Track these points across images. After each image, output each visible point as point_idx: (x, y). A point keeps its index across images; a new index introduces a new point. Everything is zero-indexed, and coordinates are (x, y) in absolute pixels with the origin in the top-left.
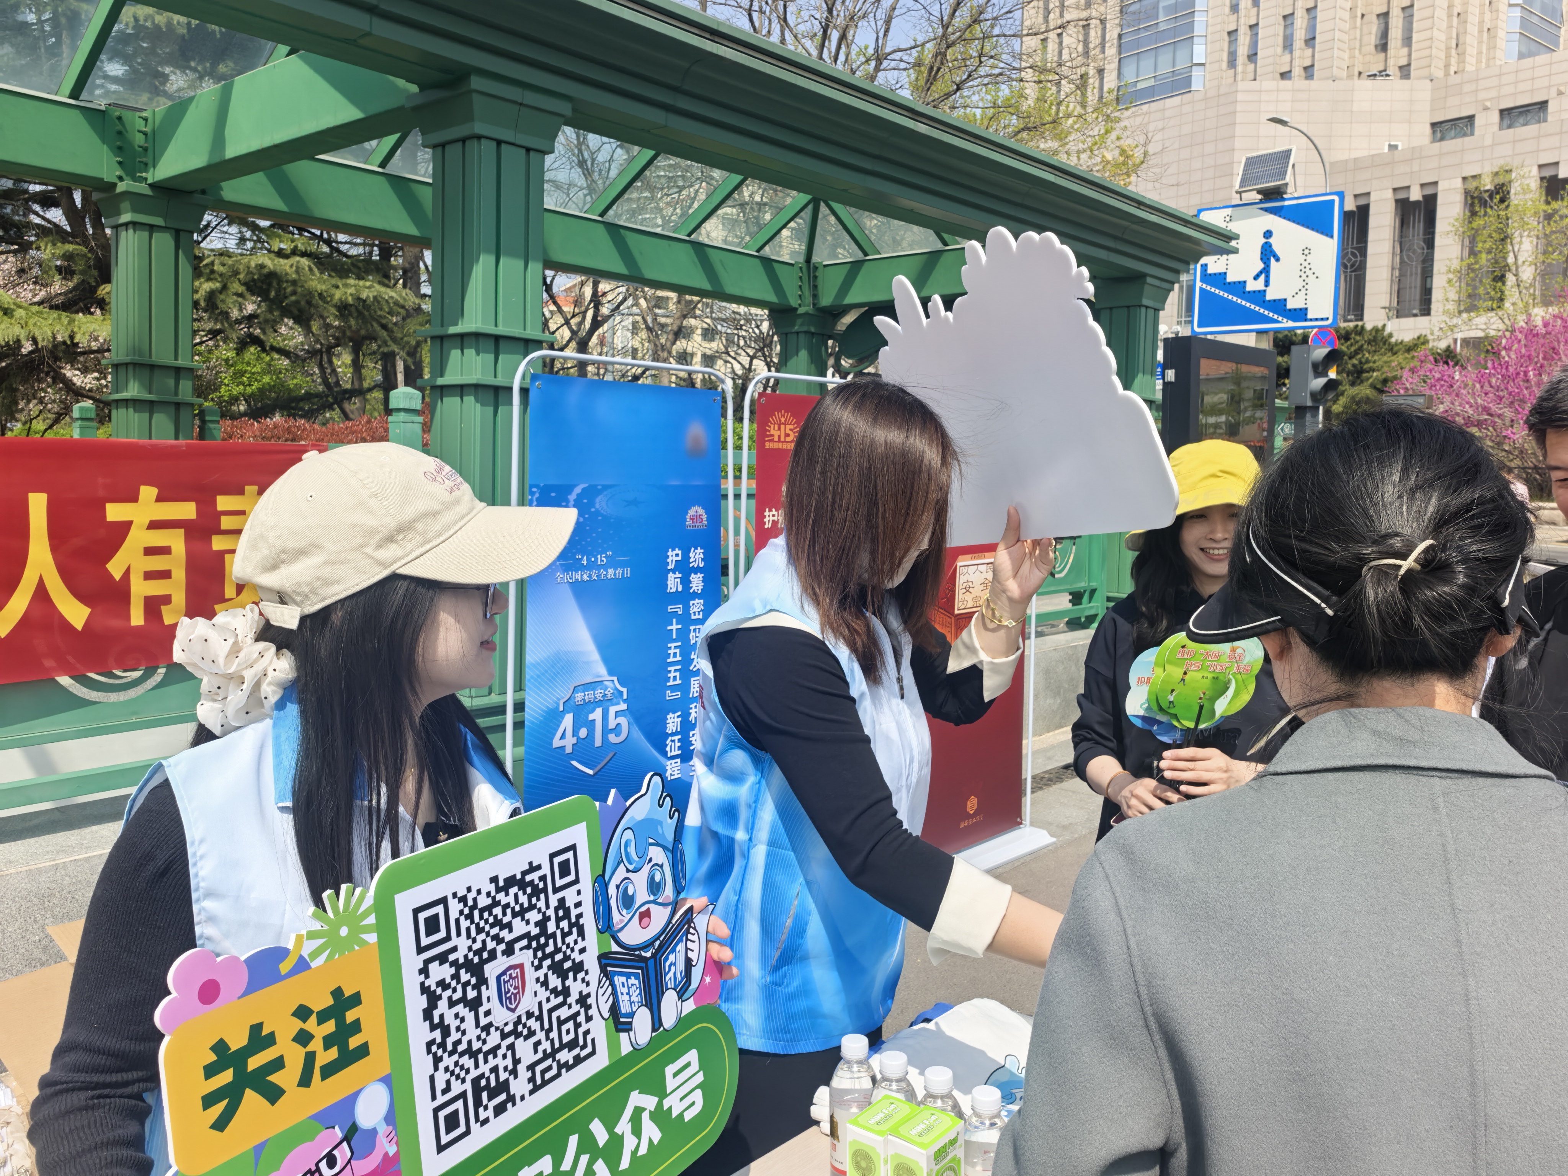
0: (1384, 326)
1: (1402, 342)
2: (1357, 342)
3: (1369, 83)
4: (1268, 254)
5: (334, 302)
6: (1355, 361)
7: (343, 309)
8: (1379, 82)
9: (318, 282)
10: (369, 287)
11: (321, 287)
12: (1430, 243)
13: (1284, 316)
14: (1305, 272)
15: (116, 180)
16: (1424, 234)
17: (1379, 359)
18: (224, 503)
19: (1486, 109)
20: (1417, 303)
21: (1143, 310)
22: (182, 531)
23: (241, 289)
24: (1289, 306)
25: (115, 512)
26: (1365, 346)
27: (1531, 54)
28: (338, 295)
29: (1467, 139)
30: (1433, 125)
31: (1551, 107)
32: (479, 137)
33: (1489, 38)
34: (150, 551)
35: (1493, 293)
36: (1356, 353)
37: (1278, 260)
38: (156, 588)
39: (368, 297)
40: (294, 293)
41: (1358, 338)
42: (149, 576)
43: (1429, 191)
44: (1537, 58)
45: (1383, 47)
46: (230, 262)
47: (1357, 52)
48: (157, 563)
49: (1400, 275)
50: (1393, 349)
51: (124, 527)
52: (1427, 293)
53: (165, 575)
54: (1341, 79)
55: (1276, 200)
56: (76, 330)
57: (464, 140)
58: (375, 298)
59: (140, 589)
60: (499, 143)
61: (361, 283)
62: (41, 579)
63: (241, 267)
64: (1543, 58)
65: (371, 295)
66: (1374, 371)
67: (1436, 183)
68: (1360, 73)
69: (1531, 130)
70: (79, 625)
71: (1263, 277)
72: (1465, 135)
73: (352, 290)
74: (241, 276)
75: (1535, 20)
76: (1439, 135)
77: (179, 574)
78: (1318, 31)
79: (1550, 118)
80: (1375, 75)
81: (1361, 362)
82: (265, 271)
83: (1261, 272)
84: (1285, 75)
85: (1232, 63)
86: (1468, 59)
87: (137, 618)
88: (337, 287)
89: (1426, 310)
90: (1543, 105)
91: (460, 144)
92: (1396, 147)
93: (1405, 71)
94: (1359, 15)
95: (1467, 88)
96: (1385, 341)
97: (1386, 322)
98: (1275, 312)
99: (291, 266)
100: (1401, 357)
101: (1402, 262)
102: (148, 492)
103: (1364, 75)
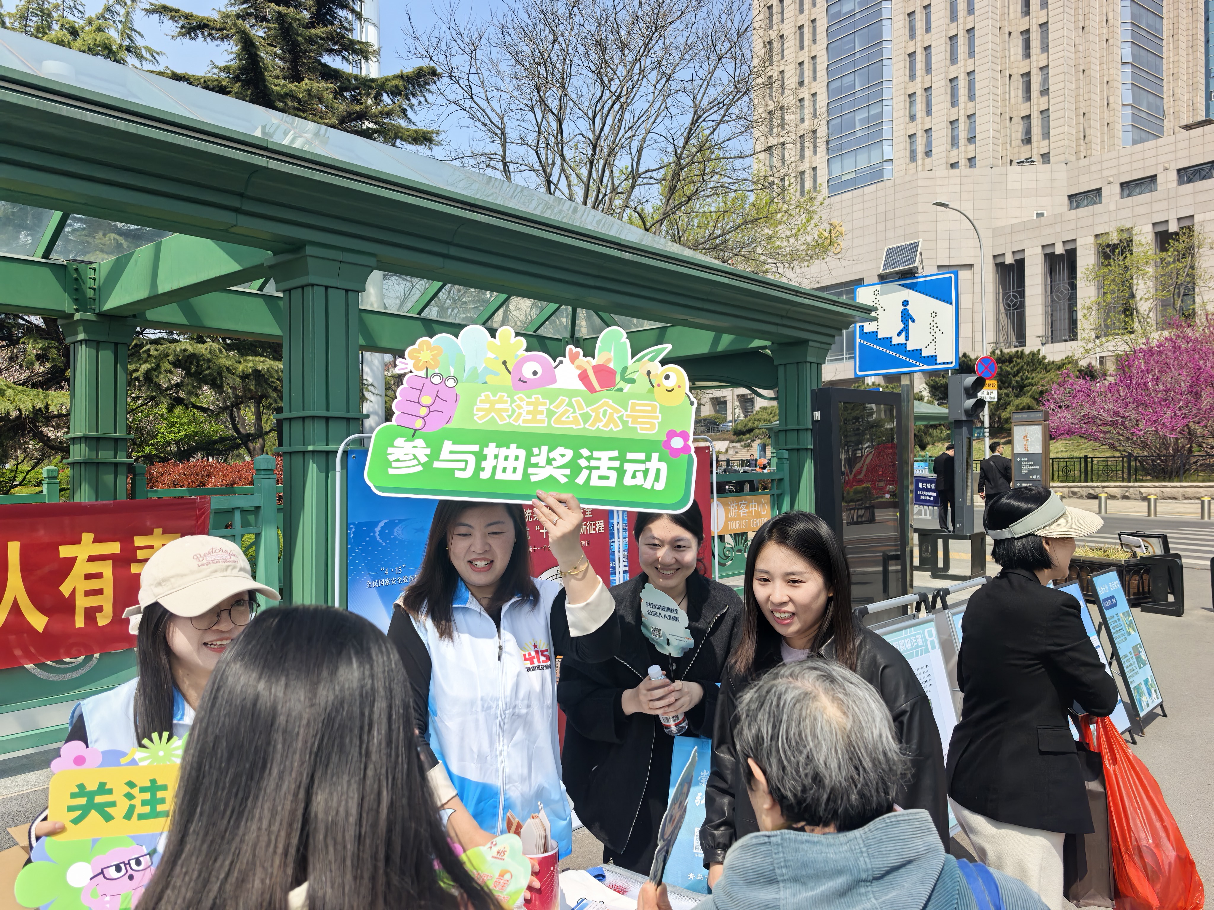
0: (1039, 350)
1: (1053, 362)
2: (1019, 364)
3: (1019, 168)
4: (906, 317)
5: (238, 373)
6: (1018, 379)
7: (244, 377)
8: (1026, 168)
9: (227, 359)
10: (263, 362)
11: (228, 363)
12: (1073, 286)
13: (921, 362)
14: (933, 328)
15: (74, 312)
16: (1069, 279)
17: (1036, 376)
18: (139, 541)
19: (1110, 183)
20: (1067, 331)
21: (808, 365)
22: (111, 562)
23: (170, 367)
24: (923, 355)
25: (65, 551)
26: (1025, 367)
27: (1142, 141)
28: (241, 368)
29: (1096, 206)
30: (1070, 197)
31: (1160, 179)
32: (313, 285)
33: (1109, 131)
34: (88, 577)
35: (1118, 324)
36: (1018, 372)
37: (914, 321)
38: (93, 601)
39: (263, 369)
40: (209, 368)
41: (1019, 361)
42: (88, 593)
43: (1069, 247)
44: (1146, 143)
45: (1028, 141)
46: (161, 348)
47: (1008, 145)
48: (94, 584)
49: (1052, 311)
50: (1047, 367)
51: (71, 562)
52: (1073, 323)
53: (99, 592)
54: (997, 166)
55: (910, 278)
56: (49, 402)
57: (302, 287)
58: (268, 369)
59: (82, 603)
60: (326, 288)
61: (257, 359)
62: (15, 598)
63: (170, 352)
64: (1151, 144)
65: (265, 367)
66: (1032, 385)
67: (1075, 240)
68: (1011, 161)
69: (1145, 197)
70: (40, 629)
71: (903, 334)
72: (1095, 203)
73: (251, 364)
74: (170, 358)
75: (1143, 115)
76: (1075, 204)
77: (109, 591)
78: (977, 132)
79: (1159, 188)
80: (1023, 162)
81: (1022, 379)
82: (187, 353)
83: (902, 330)
84: (953, 165)
85: (913, 157)
86: (1093, 146)
87: (80, 622)
88: (240, 362)
89: (1073, 335)
90: (1153, 178)
91: (300, 290)
92: (1042, 214)
93: (1046, 157)
94: (1008, 118)
95: (1094, 168)
96: (1040, 362)
97: (1040, 347)
98: (914, 359)
99: (206, 349)
100: (1052, 375)
101: (1053, 301)
102: (87, 537)
103: (1014, 163)
